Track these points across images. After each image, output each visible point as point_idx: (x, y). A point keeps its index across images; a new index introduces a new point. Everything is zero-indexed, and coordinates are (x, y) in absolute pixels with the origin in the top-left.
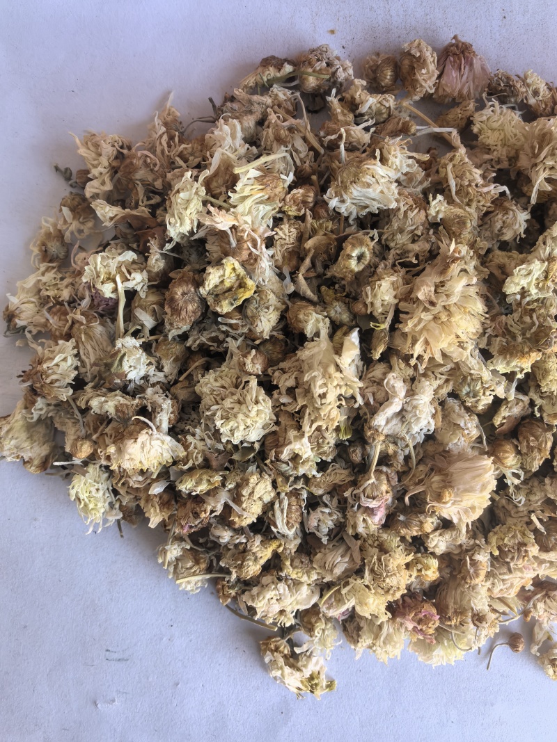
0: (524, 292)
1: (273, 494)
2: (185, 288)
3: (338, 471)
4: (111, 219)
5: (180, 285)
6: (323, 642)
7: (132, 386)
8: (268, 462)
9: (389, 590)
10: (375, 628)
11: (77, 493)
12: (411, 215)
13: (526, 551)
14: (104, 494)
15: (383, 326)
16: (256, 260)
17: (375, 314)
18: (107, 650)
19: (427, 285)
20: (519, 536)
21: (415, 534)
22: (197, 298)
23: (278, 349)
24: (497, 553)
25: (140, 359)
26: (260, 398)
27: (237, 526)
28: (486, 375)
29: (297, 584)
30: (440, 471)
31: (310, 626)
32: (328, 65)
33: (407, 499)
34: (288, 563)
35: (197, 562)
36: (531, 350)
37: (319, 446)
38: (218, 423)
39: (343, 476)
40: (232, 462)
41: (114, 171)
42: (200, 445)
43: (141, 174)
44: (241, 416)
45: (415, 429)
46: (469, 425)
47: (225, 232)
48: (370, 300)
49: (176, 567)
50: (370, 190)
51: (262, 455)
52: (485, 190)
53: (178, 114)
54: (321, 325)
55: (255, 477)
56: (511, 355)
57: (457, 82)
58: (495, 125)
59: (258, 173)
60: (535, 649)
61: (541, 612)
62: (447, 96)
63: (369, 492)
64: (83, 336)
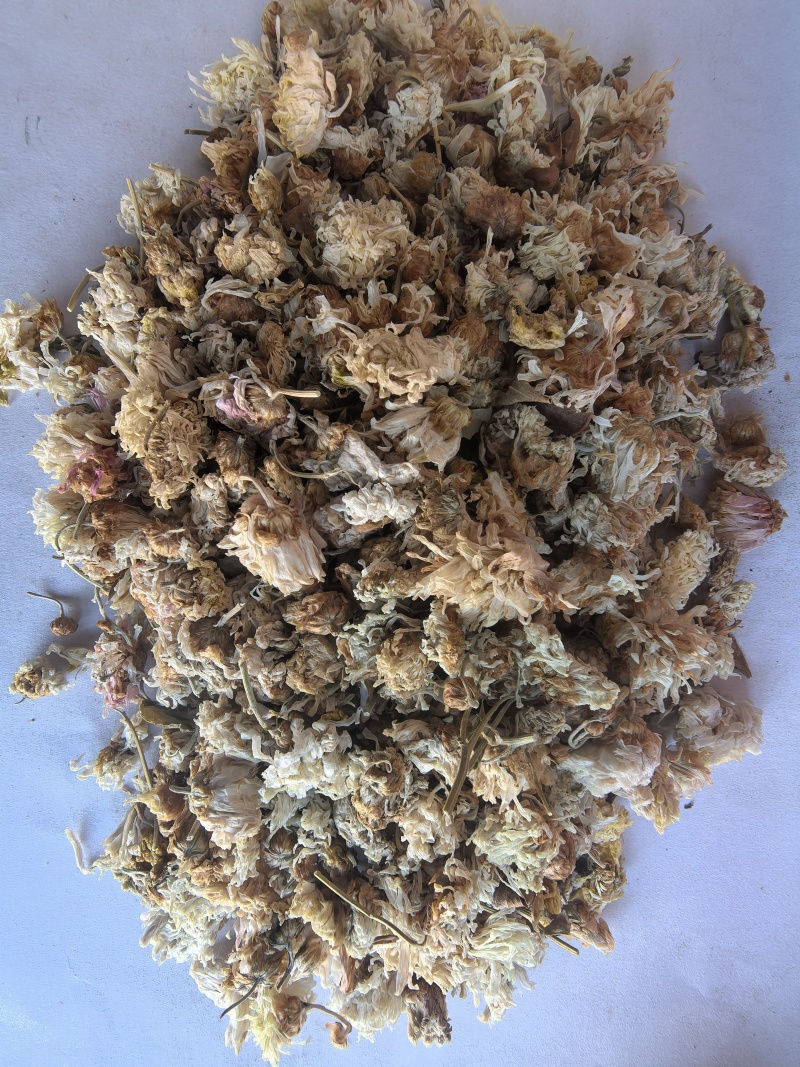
1: (255, 276)
3: (285, 367)
6: (59, 380)
7: (379, 115)
13: (191, 603)
14: (239, 101)
18: (39, 119)
20: (212, 596)
21: (219, 461)
24: (190, 567)
25: (414, 113)
29: (133, 333)
31: (78, 359)
34: (161, 313)
35: (157, 214)
39: (276, 370)
40: (298, 237)
49: (151, 190)
60: (55, 649)
61: (106, 648)
62: (720, 500)
63: (256, 390)
64: (439, 57)
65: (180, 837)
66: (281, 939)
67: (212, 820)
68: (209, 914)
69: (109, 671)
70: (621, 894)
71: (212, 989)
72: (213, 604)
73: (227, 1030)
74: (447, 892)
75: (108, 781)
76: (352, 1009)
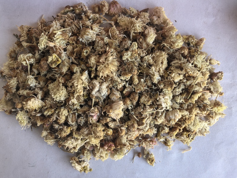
0: (127, 60)
1: (68, 114)
2: (44, 62)
3: (85, 107)
4: (26, 46)
5: (42, 61)
6: (87, 157)
7: (32, 88)
8: (66, 105)
9: (98, 137)
10: (98, 150)
11: (18, 118)
12: (100, 42)
13: (134, 126)
14: (26, 119)
15: (93, 69)
16: (61, 54)
17: (92, 66)
18: (29, 164)
19: (103, 58)
20: (132, 122)
21: (105, 123)
22: (47, 64)
23: (69, 77)
24: (127, 127)
25: (33, 81)
26: (63, 89)
27: (60, 124)
28: (119, 80)
29: (77, 139)
30: (110, 105)
31: (83, 152)
32: (82, 7)
33: (102, 113)
34: (74, 133)
35: (51, 136)
36: (129, 73)
37: (79, 100)
38: (53, 96)
39: (87, 109)
40: (58, 106)
41: (28, 34)
42: (49, 103)
43: (34, 35)
44: (58, 93)
45: (102, 95)
46: (117, 94)
47: (52, 47)
48: (89, 63)
49: (46, 138)
50: (89, 36)
51: (65, 104)
52: (120, 36)
53: (45, 20)
54: (78, 69)
55: (63, 109)
56: (124, 75)
57: (113, 10)
58: (123, 20)
59: (61, 33)
60: (144, 156)
61: (144, 145)
62: (112, 14)
63: (92, 111)
64: (19, 76)
65: (180, 126)
66: (200, 105)
67: (176, 119)
68: (198, 122)
69: (149, 144)
70: (193, 36)
71: (214, 121)
72: (134, 122)
73: (222, 118)
74: (188, 73)
75: (171, 143)
76: (217, 92)
